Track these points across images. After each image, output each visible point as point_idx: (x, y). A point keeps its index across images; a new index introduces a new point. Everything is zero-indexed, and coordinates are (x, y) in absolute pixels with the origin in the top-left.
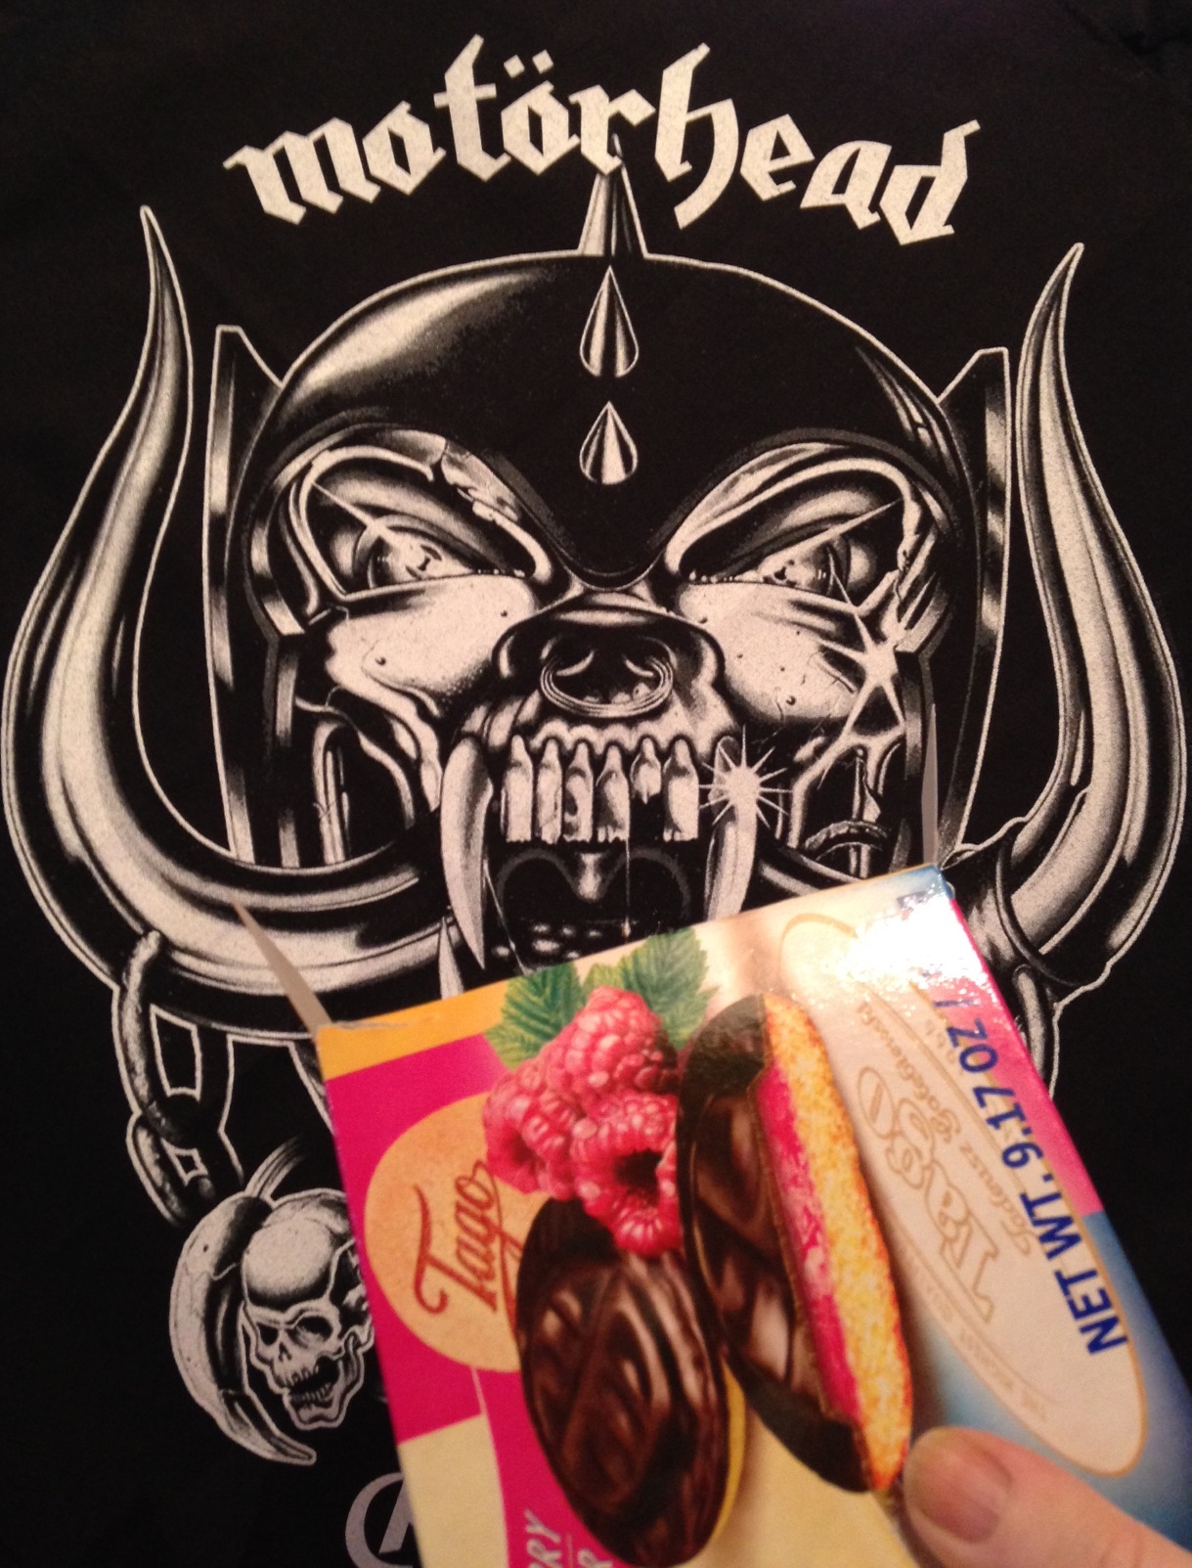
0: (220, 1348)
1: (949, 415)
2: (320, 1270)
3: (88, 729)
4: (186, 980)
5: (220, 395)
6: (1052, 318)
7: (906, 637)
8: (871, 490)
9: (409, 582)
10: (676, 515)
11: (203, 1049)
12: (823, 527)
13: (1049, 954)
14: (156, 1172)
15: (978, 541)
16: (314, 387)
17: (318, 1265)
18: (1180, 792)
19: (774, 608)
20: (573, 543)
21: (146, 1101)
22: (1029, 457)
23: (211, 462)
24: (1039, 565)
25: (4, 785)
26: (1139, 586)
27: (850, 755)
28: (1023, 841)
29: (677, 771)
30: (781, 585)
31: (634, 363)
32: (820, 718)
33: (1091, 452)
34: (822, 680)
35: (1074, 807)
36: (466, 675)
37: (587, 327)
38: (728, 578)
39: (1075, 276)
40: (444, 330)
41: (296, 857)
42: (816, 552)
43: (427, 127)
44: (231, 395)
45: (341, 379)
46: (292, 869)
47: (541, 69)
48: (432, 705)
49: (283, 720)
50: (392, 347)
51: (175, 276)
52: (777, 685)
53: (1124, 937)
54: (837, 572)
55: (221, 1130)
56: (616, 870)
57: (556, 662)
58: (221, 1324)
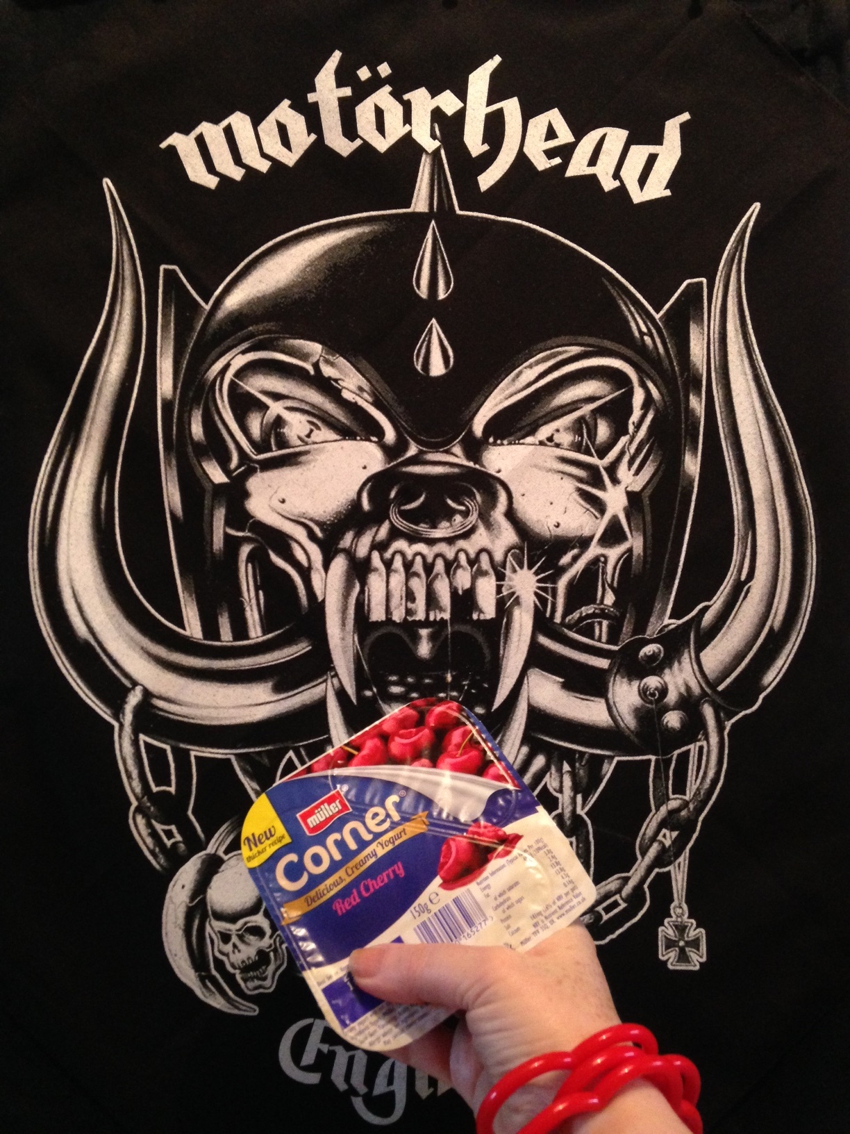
0: (195, 947)
1: (664, 327)
2: (257, 897)
3: (87, 553)
4: (160, 716)
5: (164, 315)
6: (736, 257)
7: (633, 481)
8: (611, 379)
9: (300, 446)
10: (479, 398)
11: (175, 761)
12: (579, 405)
13: (723, 691)
14: (149, 841)
15: (683, 415)
16: (231, 310)
18: (811, 584)
19: (545, 462)
20: (410, 418)
21: (140, 796)
22: (719, 355)
23: (161, 363)
24: (723, 431)
25: (33, 592)
26: (790, 446)
27: (596, 561)
28: (708, 618)
29: (481, 573)
30: (551, 446)
31: (450, 290)
32: (576, 537)
33: (760, 352)
34: (577, 511)
35: (743, 594)
36: (339, 510)
37: (417, 265)
38: (515, 442)
39: (754, 226)
40: (319, 267)
41: (230, 634)
42: (573, 423)
43: (303, 117)
44: (173, 315)
45: (249, 303)
46: (227, 642)
47: (383, 75)
48: (317, 530)
49: (217, 542)
50: (282, 279)
51: (129, 230)
52: (547, 514)
53: (771, 679)
54: (588, 436)
55: (190, 813)
56: (442, 639)
57: (400, 500)
58: (195, 933)
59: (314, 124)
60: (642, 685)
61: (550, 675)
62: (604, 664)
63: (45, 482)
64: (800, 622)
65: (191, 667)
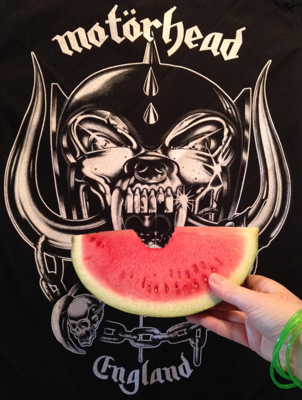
0: (63, 329)
1: (236, 106)
2: (86, 312)
3: (25, 187)
4: (52, 246)
5: (53, 101)
6: (263, 80)
7: (224, 162)
8: (216, 125)
9: (102, 149)
10: (168, 132)
11: (56, 262)
12: (204, 135)
14: (47, 290)
15: (242, 138)
16: (77, 99)
17: (86, 311)
18: (289, 200)
19: (191, 155)
20: (142, 139)
21: (44, 274)
22: (255, 117)
23: (52, 119)
24: (257, 144)
25: (6, 201)
27: (210, 192)
28: (251, 212)
29: (168, 196)
30: (194, 150)
31: (157, 92)
32: (203, 183)
33: (271, 115)
34: (203, 173)
35: (264, 204)
36: (116, 172)
37: (145, 83)
38: (180, 148)
39: (269, 69)
40: (109, 84)
41: (77, 217)
42: (202, 141)
43: (104, 29)
44: (56, 101)
45: (84, 97)
46: (76, 220)
47: (133, 14)
48: (108, 180)
49: (72, 184)
50: (96, 88)
51: (40, 70)
52: (192, 175)
53: (274, 235)
54: (207, 146)
55: (61, 281)
56: (153, 220)
57: (138, 169)
58: (63, 324)
59: (108, 32)
63: (10, 161)
64: (285, 214)
65: (62, 229)
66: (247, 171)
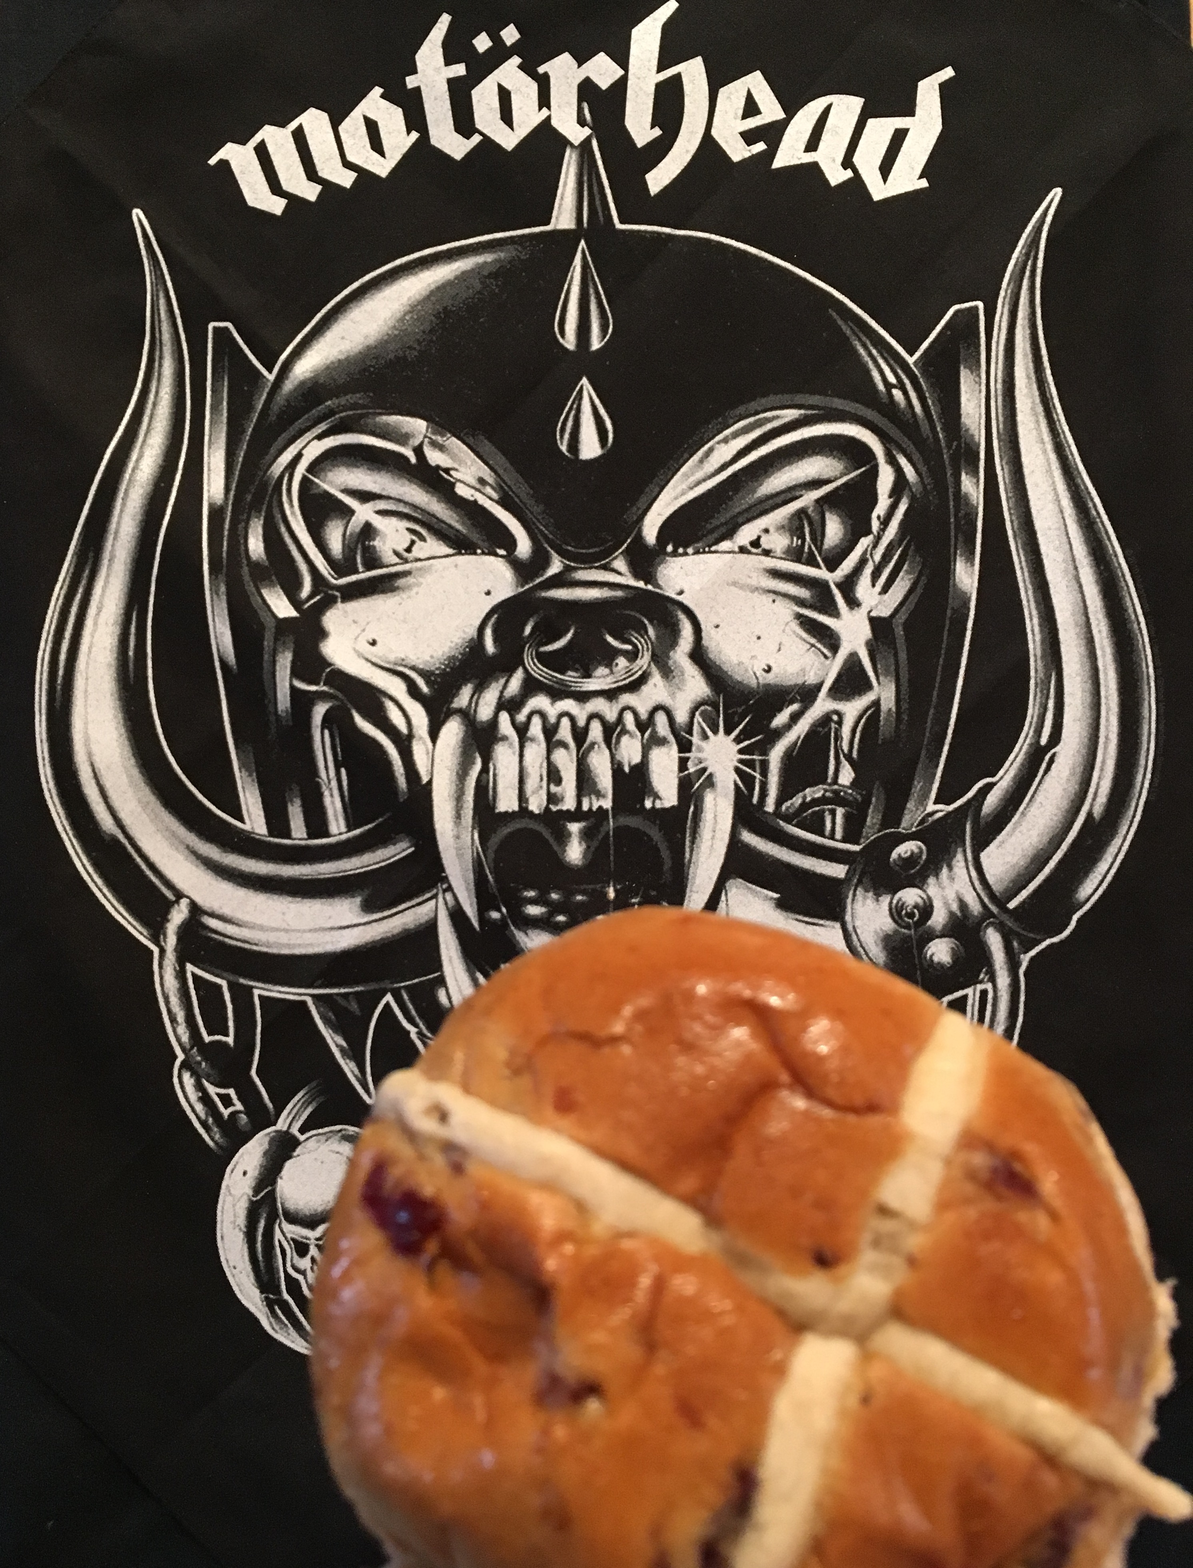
0: (261, 1258)
1: (923, 375)
3: (110, 717)
4: (215, 940)
5: (213, 391)
6: (1028, 268)
7: (880, 603)
8: (845, 454)
9: (397, 564)
10: (653, 488)
11: (233, 1001)
12: (797, 494)
13: (1016, 908)
14: (199, 1107)
15: (952, 503)
16: (302, 378)
18: (1149, 751)
19: (749, 577)
20: (552, 520)
21: (188, 1047)
22: (1003, 415)
23: (209, 456)
24: (1012, 527)
25: (41, 771)
26: (1111, 545)
27: (826, 720)
28: (992, 801)
29: (656, 741)
30: (757, 554)
31: (608, 337)
32: (797, 685)
33: (1063, 409)
34: (797, 648)
35: (1044, 765)
36: (453, 654)
37: (561, 303)
38: (704, 549)
39: (1053, 222)
40: (423, 313)
41: (304, 829)
42: (790, 519)
43: (400, 110)
44: (226, 390)
45: (328, 368)
46: (301, 840)
47: (509, 43)
48: (421, 683)
49: (282, 699)
50: (373, 333)
51: (167, 277)
52: (753, 654)
53: (1090, 891)
54: (811, 539)
55: (253, 1072)
56: (600, 837)
57: (539, 638)
58: (260, 1238)
60: (895, 902)
61: (759, 889)
62: (838, 870)
63: (55, 621)
64: (1134, 804)
65: (253, 874)
66: (972, 634)
